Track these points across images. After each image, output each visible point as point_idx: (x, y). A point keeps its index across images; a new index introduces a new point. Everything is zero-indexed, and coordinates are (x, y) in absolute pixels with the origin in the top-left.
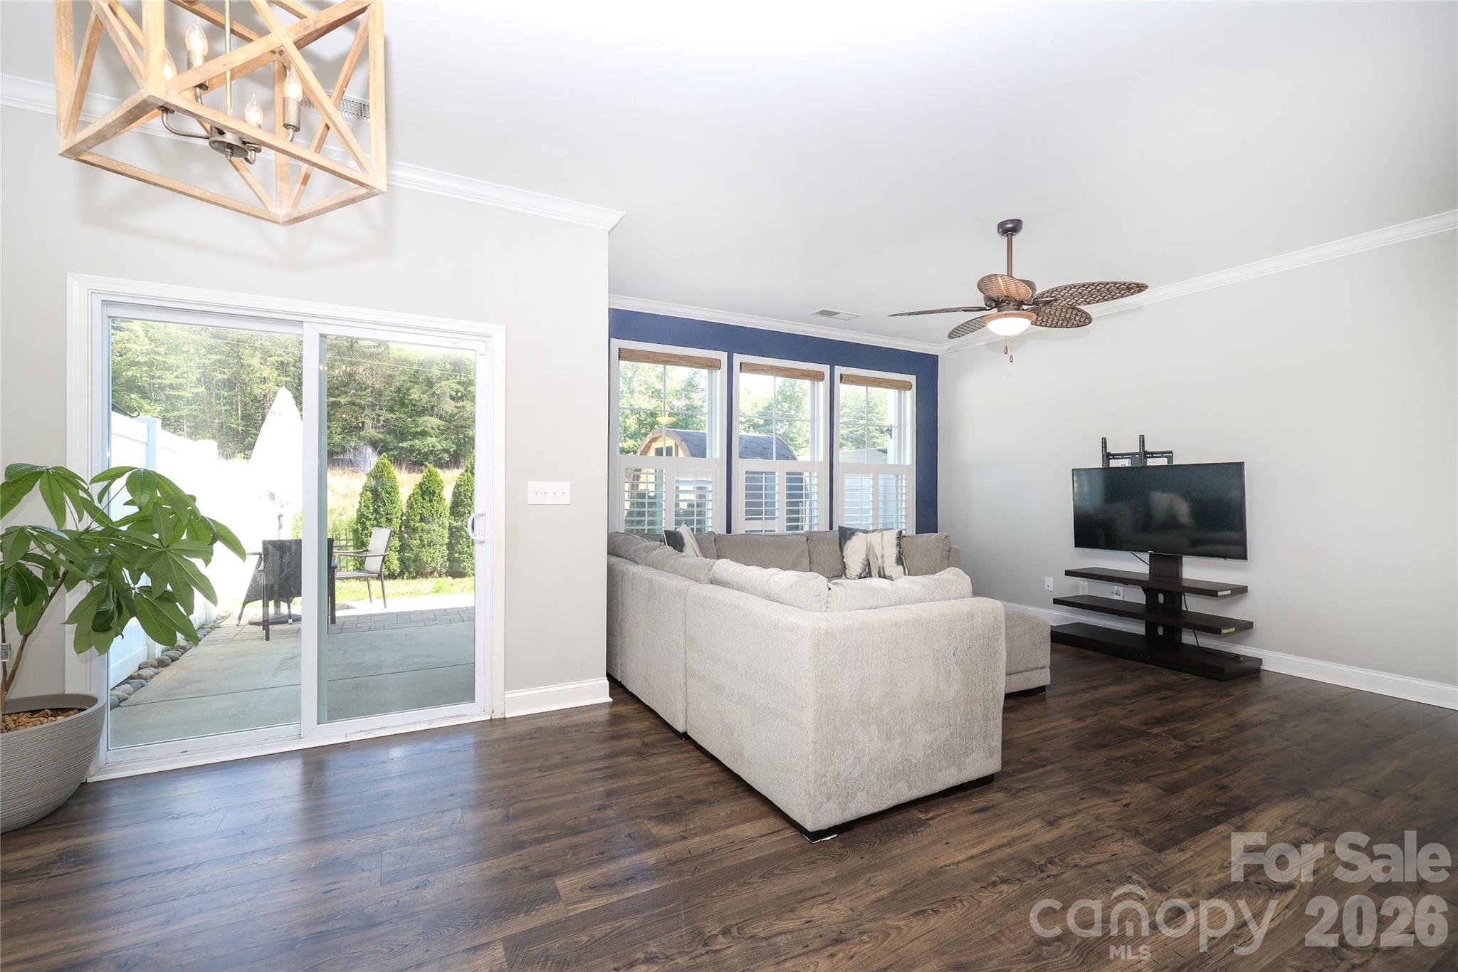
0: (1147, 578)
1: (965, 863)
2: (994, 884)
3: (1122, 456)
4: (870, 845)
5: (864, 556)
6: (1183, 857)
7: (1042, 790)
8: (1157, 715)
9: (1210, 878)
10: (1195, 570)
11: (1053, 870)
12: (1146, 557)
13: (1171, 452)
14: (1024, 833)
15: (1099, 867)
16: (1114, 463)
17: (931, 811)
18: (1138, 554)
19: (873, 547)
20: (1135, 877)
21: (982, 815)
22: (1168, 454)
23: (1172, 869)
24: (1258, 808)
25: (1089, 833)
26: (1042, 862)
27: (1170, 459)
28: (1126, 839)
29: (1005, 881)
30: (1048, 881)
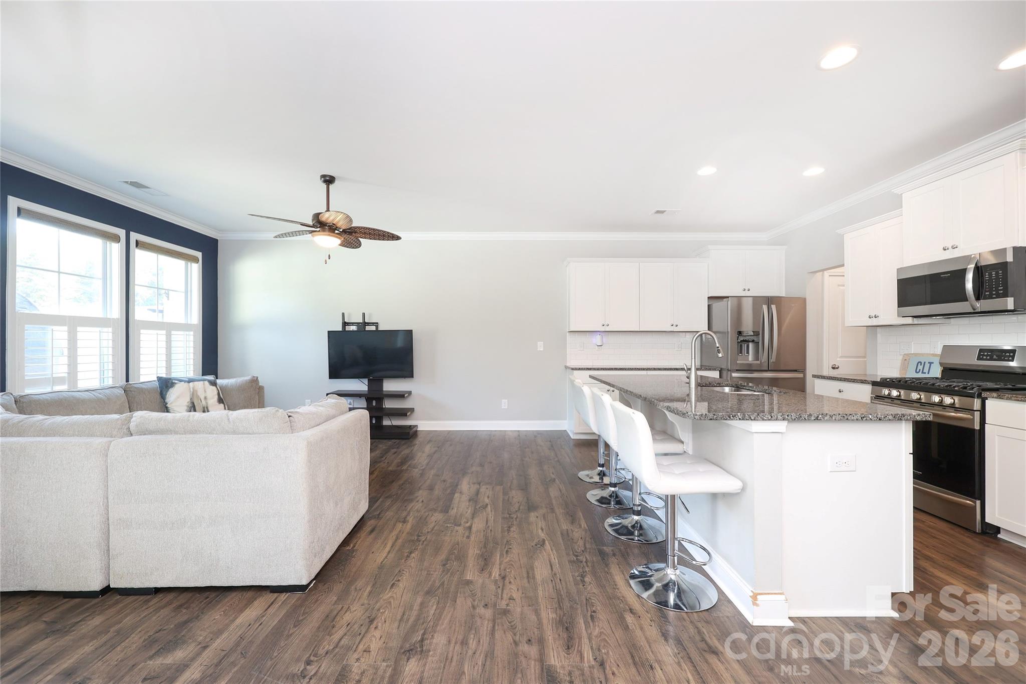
0: (366, 393)
1: (389, 555)
2: (408, 556)
3: (353, 324)
4: (338, 574)
5: (188, 400)
6: (455, 510)
7: (387, 510)
8: (399, 461)
9: (468, 513)
10: (390, 386)
11: (423, 538)
12: (366, 381)
13: (377, 323)
14: (398, 531)
15: (435, 528)
16: (348, 328)
17: (351, 543)
18: (361, 379)
19: (196, 391)
20: (448, 525)
21: (374, 533)
22: (376, 324)
23: (456, 516)
24: (460, 483)
25: (421, 518)
26: (416, 538)
27: (377, 327)
28: (434, 514)
29: (411, 553)
30: (425, 543)
